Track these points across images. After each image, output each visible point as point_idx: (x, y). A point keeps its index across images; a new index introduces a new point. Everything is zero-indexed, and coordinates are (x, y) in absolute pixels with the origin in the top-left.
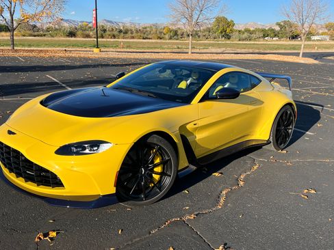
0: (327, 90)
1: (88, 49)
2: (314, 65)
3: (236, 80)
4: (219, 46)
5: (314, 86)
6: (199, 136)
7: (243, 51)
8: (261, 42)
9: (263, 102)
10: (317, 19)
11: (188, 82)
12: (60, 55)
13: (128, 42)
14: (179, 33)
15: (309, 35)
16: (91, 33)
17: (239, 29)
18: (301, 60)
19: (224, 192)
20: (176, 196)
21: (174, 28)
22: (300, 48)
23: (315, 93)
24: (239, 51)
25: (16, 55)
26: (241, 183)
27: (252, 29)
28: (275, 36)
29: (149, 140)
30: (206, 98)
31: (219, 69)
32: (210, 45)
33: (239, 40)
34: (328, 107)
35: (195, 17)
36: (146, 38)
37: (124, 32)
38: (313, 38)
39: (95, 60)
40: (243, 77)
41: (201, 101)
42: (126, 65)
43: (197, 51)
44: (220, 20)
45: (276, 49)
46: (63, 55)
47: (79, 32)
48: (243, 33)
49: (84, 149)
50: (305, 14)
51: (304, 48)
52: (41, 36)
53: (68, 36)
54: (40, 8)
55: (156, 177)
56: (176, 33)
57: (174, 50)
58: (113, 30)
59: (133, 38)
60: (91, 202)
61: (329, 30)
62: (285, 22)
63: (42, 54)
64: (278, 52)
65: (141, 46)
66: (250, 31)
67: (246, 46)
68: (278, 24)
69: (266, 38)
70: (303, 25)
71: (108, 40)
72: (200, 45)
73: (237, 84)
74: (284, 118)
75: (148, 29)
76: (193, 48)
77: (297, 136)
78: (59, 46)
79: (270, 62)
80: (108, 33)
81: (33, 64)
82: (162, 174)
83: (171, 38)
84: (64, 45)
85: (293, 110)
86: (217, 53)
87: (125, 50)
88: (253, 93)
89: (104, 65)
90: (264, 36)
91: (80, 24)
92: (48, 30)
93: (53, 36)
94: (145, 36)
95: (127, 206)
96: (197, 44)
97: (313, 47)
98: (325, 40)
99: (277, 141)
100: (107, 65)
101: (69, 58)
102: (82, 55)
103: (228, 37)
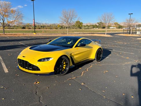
0: (114, 45)
1: (31, 33)
2: (110, 37)
3: (84, 42)
4: (78, 31)
5: (110, 44)
6: (75, 57)
7: (86, 33)
9: (93, 48)
10: (110, 22)
11: (70, 43)
12: (22, 35)
13: (45, 30)
14: (63, 27)
16: (31, 27)
17: (84, 25)
18: (106, 36)
19: (83, 72)
20: (69, 74)
21: (61, 25)
22: (105, 32)
23: (110, 46)
24: (85, 33)
25: (6, 36)
26: (87, 70)
27: (89, 25)
28: (97, 27)
29: (62, 57)
30: (77, 46)
31: (79, 38)
32: (75, 31)
33: (85, 29)
34: (114, 50)
35: (69, 21)
36: (51, 29)
37: (43, 27)
38: (110, 28)
39: (35, 37)
40: (86, 41)
41: (75, 47)
42: (46, 38)
43: (70, 33)
44: (77, 22)
45: (97, 32)
46: (23, 36)
47: (27, 27)
48: (86, 27)
49: (45, 60)
50: (106, 20)
51: (107, 31)
52: (12, 29)
53: (22, 29)
54: (14, 19)
55: (64, 68)
56: (62, 27)
57: (62, 33)
58: (39, 26)
59: (46, 29)
60: (48, 74)
61: (116, 25)
62: (100, 22)
63: (15, 35)
64: (98, 33)
65: (50, 32)
66: (88, 26)
68: (98, 23)
69: (94, 28)
70: (106, 24)
71: (37, 30)
72: (71, 31)
73: (85, 43)
74: (99, 52)
75: (52, 26)
76: (69, 32)
77: (103, 58)
78: (20, 32)
79: (95, 37)
80: (37, 27)
81: (13, 39)
82: (66, 67)
83: (60, 29)
84: (22, 32)
85: (102, 50)
86: (77, 34)
87: (44, 33)
88: (89, 45)
89: (38, 39)
90: (93, 28)
91: (26, 24)
92: (14, 26)
93: (16, 29)
94: (51, 28)
95: (57, 76)
96: (70, 31)
97: (110, 31)
98: (114, 28)
99: (97, 59)
100: (39, 39)
101: (25, 37)
102: (30, 36)
103: (81, 28)
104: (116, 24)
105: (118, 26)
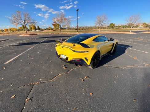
8: (122, 29)
15: (137, 26)
17: (116, 26)
18: (130, 33)
27: (120, 26)
28: (126, 27)
33: (116, 29)
36: (92, 29)
37: (88, 28)
44: (111, 24)
52: (70, 30)
53: (75, 30)
58: (85, 28)
67: (118, 30)
68: (128, 24)
90: (123, 27)
97: (136, 29)
98: (142, 27)
103: (113, 28)
104: (144, 24)
105: (146, 25)
